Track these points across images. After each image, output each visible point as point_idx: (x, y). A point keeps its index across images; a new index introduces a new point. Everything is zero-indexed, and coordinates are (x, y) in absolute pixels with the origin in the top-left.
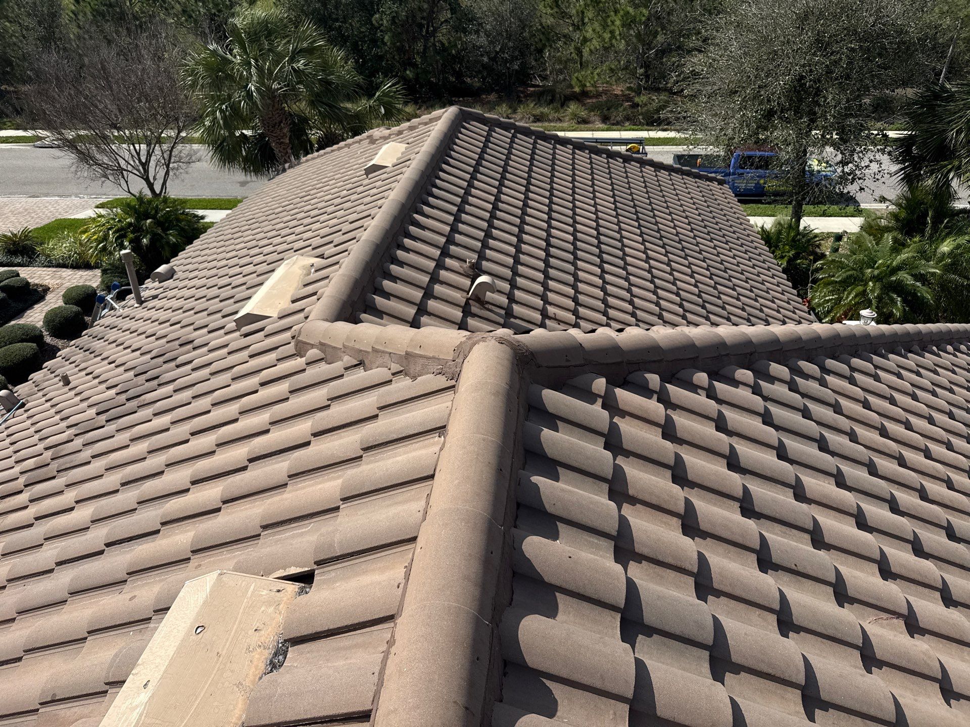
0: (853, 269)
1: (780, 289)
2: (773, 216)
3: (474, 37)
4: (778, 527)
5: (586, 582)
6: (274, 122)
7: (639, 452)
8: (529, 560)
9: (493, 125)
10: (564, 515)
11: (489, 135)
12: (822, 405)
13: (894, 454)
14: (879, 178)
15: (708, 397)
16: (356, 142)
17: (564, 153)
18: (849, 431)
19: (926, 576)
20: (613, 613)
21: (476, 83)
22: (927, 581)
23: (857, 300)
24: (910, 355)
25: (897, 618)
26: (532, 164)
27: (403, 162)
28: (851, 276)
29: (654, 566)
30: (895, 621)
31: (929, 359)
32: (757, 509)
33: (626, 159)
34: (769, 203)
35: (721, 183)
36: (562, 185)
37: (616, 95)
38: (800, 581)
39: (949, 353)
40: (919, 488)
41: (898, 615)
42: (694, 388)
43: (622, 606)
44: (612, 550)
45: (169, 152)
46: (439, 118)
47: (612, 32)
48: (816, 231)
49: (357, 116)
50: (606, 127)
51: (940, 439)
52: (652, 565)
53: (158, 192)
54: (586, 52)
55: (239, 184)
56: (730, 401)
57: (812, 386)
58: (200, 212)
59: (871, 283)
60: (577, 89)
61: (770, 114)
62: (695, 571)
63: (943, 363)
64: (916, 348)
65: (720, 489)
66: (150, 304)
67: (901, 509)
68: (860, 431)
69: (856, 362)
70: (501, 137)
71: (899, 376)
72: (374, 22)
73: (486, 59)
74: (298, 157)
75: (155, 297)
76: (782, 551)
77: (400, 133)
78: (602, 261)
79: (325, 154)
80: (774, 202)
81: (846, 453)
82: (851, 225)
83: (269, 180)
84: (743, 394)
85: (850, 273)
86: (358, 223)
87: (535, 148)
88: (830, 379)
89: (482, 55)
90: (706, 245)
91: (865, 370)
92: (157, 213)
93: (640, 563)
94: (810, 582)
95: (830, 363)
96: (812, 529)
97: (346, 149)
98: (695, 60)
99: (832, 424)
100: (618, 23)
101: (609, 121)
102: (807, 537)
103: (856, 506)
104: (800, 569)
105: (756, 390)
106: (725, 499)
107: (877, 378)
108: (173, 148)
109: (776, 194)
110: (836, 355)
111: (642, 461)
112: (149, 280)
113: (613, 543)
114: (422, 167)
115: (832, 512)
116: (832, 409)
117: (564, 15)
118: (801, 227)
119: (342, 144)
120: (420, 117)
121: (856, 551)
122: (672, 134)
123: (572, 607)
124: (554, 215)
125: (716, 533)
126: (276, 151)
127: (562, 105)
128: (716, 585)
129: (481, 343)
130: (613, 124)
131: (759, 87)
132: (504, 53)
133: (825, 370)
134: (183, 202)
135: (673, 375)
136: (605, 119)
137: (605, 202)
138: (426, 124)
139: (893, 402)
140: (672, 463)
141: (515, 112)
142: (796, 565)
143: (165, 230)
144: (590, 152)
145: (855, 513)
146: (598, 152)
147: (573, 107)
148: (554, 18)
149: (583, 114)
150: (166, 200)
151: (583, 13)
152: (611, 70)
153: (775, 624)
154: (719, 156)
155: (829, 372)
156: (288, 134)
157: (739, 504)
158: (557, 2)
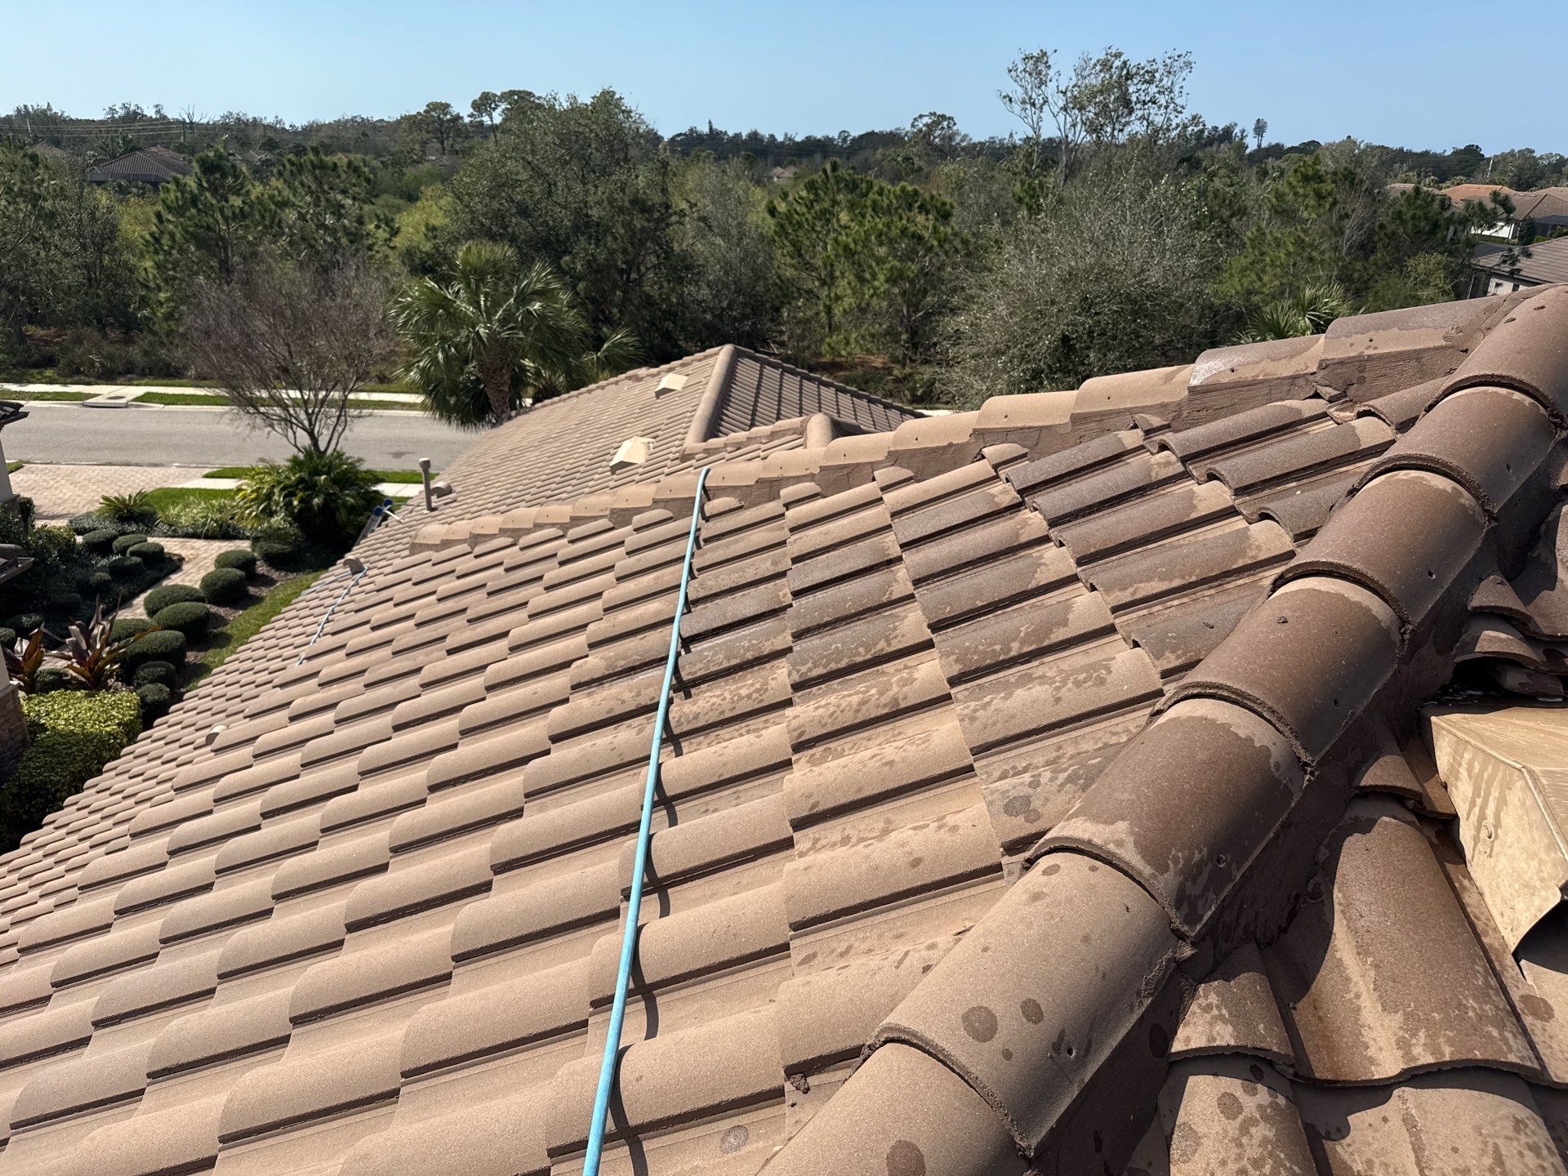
3: (693, 289)
6: (495, 367)
9: (763, 363)
11: (762, 370)
37: (876, 368)
46: (717, 354)
47: (874, 288)
49: (583, 368)
53: (322, 449)
54: (838, 311)
60: (827, 358)
70: (772, 373)
73: (708, 317)
89: (704, 312)
92: (330, 470)
98: (959, 319)
117: (809, 267)
126: (492, 399)
132: (732, 310)
138: (700, 360)
144: (852, 396)
148: (796, 269)
151: (832, 265)
152: (872, 335)
156: (509, 382)
158: (799, 251)
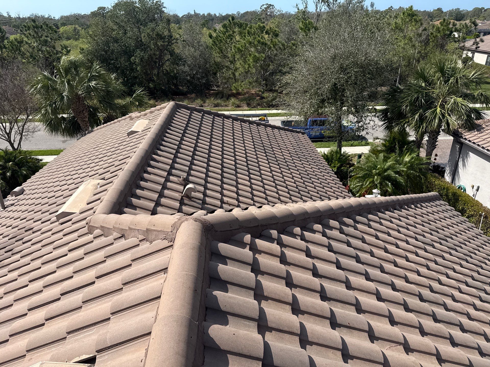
0: (367, 170)
1: (334, 182)
2: (329, 147)
3: (182, 67)
4: (339, 304)
5: (243, 347)
6: (80, 110)
7: (269, 272)
8: (212, 339)
9: (192, 110)
10: (231, 311)
11: (191, 115)
12: (356, 239)
13: (392, 261)
14: (375, 128)
15: (301, 240)
16: (123, 120)
17: (228, 123)
18: (370, 251)
19: (411, 322)
20: (258, 362)
21: (185, 89)
22: (412, 324)
23: (370, 185)
24: (395, 211)
25: (400, 345)
26: (213, 128)
27: (147, 129)
28: (366, 174)
29: (278, 333)
30: (399, 347)
31: (404, 213)
32: (328, 296)
33: (258, 124)
34: (326, 142)
35: (303, 133)
36: (228, 137)
37: (253, 94)
38: (352, 332)
39: (413, 209)
40: (404, 276)
41: (400, 343)
42: (294, 236)
43: (262, 358)
44: (257, 327)
45: (22, 127)
46: (165, 107)
47: (249, 65)
48: (349, 153)
49: (124, 106)
50: (249, 109)
51: (412, 251)
52: (277, 332)
53: (16, 148)
54: (237, 74)
55: (62, 142)
56: (312, 241)
57: (351, 230)
58: (40, 157)
59: (376, 177)
60: (234, 91)
61: (323, 101)
62: (299, 333)
63: (410, 214)
64: (398, 207)
65: (309, 287)
66: (9, 209)
67: (397, 288)
68: (375, 250)
69: (370, 216)
70: (197, 116)
71: (391, 222)
72: (132, 61)
73: (189, 78)
74: (93, 127)
75: (12, 205)
76: (341, 317)
77: (146, 115)
78: (250, 173)
79: (107, 125)
80: (329, 141)
81: (369, 263)
82: (365, 150)
83: (78, 140)
84: (318, 237)
85: (366, 172)
86: (123, 161)
87: (214, 120)
88: (359, 226)
89: (187, 76)
90: (298, 163)
91: (375, 220)
92: (15, 158)
93: (271, 332)
94: (357, 332)
95: (358, 218)
96: (355, 304)
97: (118, 123)
98: (287, 77)
99: (361, 248)
100: (251, 60)
101: (250, 106)
102: (353, 308)
103: (375, 289)
104: (351, 325)
105: (324, 234)
106: (312, 293)
107: (381, 224)
108: (24, 125)
109: (329, 137)
110: (361, 214)
111: (270, 277)
112: (10, 195)
113: (257, 323)
114: (156, 131)
115: (365, 294)
116: (361, 241)
117: (225, 57)
118: (342, 152)
119: (116, 120)
120: (155, 107)
121: (377, 312)
122: (279, 111)
123: (236, 361)
124: (225, 152)
125: (309, 311)
126: (81, 125)
127: (227, 99)
128: (310, 339)
129: (185, 222)
130: (252, 108)
131: (317, 89)
132: (197, 75)
133: (356, 222)
134: (31, 153)
135: (284, 230)
136: (249, 105)
137: (249, 145)
138: (158, 110)
139: (389, 235)
140: (285, 276)
141: (204, 103)
142: (349, 324)
143: (20, 168)
144: (241, 122)
145: (376, 293)
146: (245, 121)
147: (233, 100)
148: (221, 58)
149: (237, 102)
150: (20, 152)
151: (234, 56)
152: (250, 82)
153: (341, 356)
154: (301, 121)
155: (358, 222)
156: (88, 116)
157: (319, 294)
158: (222, 51)
